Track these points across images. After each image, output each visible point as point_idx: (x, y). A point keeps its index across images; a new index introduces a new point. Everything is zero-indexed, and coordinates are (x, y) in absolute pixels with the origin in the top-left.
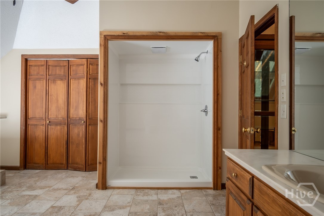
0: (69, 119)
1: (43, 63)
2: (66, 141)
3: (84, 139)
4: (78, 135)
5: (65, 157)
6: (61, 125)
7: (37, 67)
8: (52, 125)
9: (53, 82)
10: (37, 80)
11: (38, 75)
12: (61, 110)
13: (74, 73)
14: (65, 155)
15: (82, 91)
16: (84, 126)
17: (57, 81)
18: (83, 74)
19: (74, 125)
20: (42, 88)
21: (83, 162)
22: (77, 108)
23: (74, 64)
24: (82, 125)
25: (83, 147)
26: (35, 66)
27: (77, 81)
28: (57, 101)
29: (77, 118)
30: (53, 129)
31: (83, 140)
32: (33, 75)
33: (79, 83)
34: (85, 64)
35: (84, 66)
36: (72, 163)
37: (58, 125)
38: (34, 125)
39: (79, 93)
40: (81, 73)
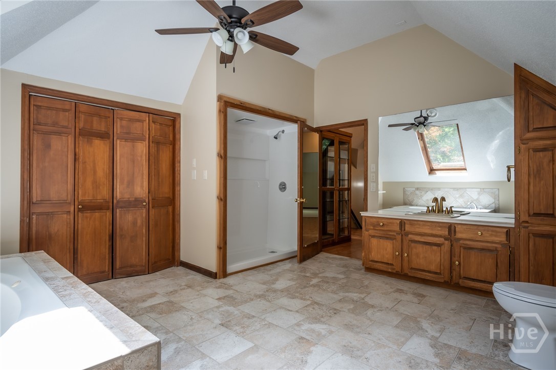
0: (115, 201)
1: (67, 107)
2: (109, 235)
3: (144, 228)
4: (134, 223)
5: (107, 261)
6: (102, 211)
7: (54, 112)
8: (85, 212)
9: (88, 141)
10: (52, 133)
11: (56, 126)
12: (101, 188)
13: (125, 132)
14: (107, 257)
15: (139, 159)
16: (144, 211)
17: (93, 140)
18: (141, 135)
19: (125, 209)
20: (66, 150)
21: (144, 261)
22: (131, 183)
23: (125, 117)
24: (140, 209)
25: (143, 240)
26: (49, 108)
27: (129, 144)
28: (95, 172)
29: (131, 199)
30: (87, 217)
31: (144, 231)
32: (42, 124)
33: (134, 148)
34: (145, 120)
35: (143, 122)
36: (121, 268)
37: (97, 211)
38: (47, 213)
39: (134, 162)
40: (139, 133)
